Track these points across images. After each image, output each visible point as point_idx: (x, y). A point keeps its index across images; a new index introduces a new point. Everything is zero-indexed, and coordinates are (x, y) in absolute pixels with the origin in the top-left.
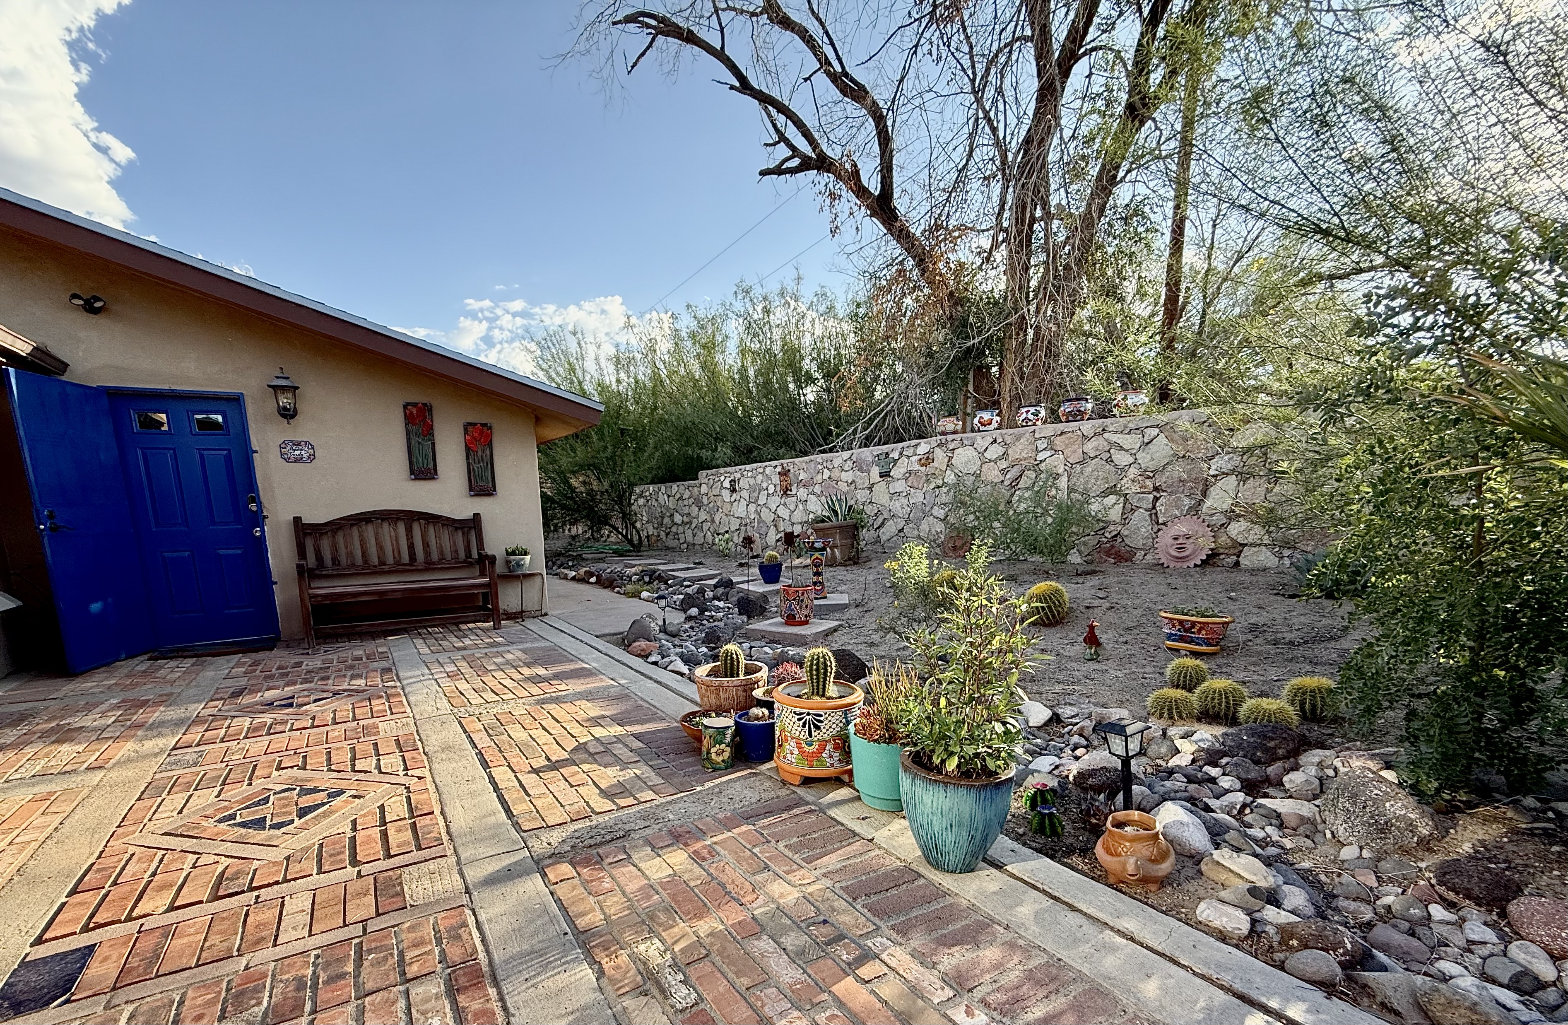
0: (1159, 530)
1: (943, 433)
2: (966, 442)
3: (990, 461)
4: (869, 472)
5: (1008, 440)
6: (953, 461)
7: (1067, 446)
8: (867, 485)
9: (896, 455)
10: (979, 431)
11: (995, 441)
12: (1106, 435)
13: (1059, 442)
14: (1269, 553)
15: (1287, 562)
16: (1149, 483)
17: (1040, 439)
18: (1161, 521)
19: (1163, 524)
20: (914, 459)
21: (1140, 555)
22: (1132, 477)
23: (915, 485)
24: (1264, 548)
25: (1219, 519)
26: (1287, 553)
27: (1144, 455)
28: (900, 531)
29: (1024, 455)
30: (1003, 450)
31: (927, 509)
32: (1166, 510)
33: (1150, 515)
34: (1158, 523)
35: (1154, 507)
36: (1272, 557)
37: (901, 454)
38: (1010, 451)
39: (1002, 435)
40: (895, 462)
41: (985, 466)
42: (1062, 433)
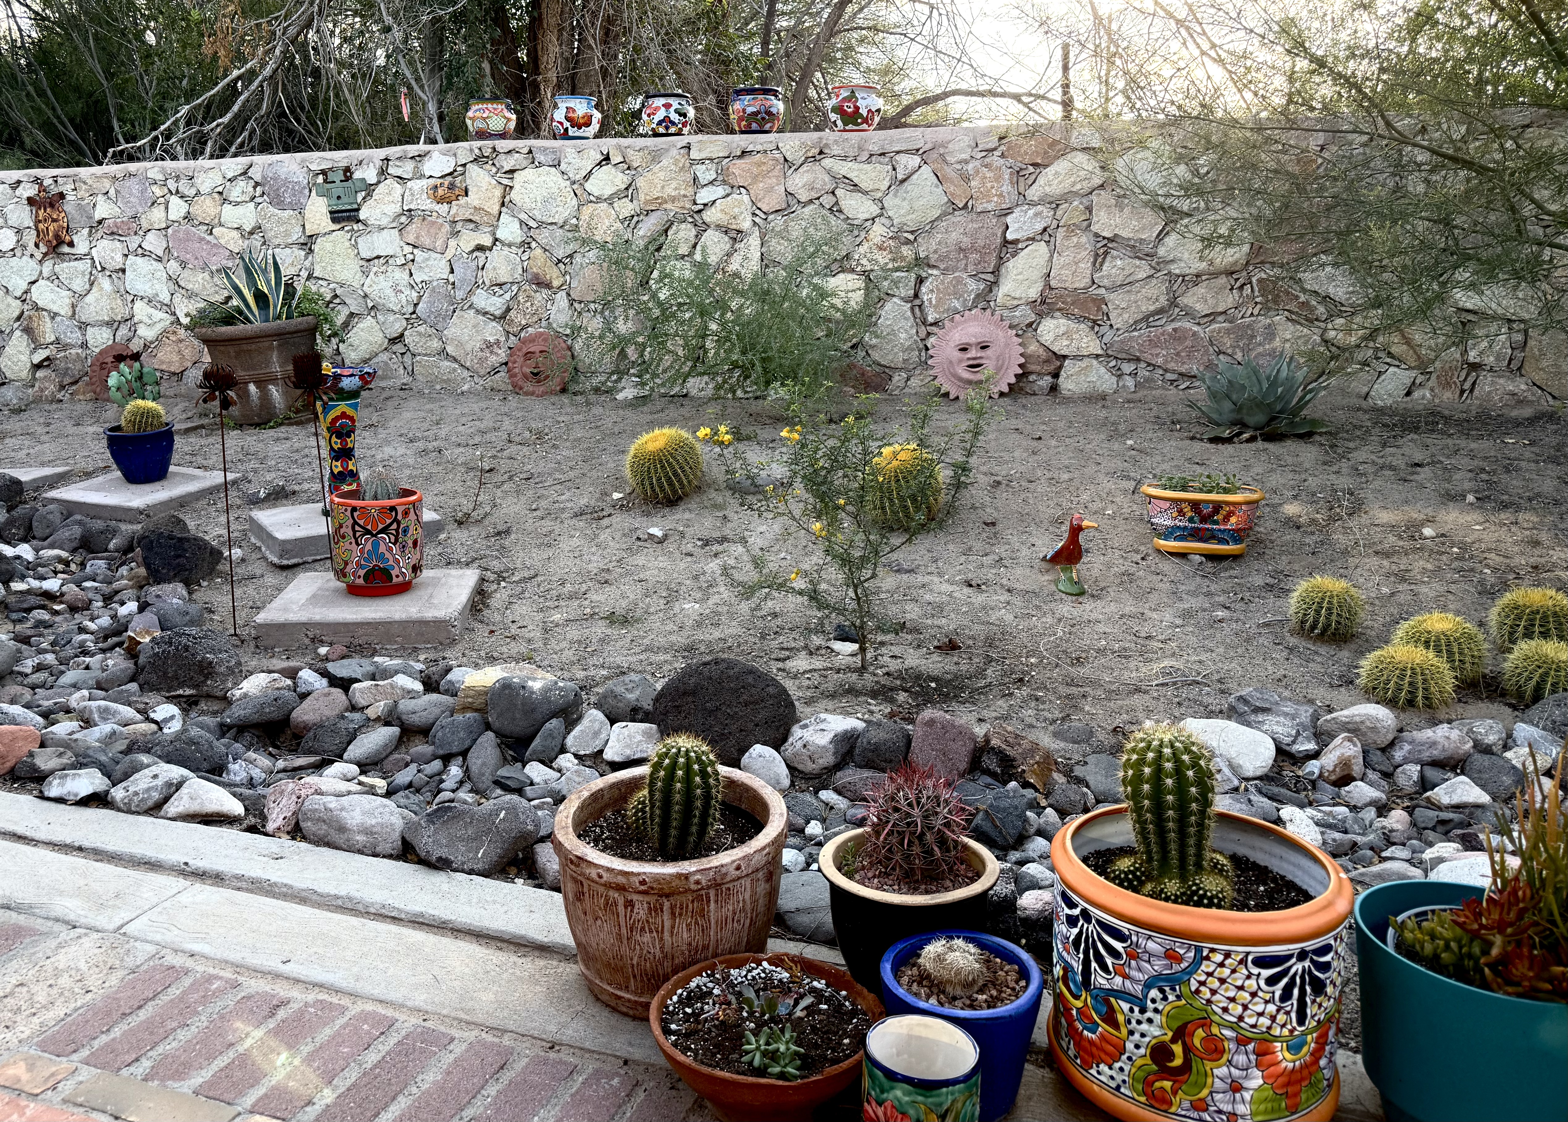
0: (929, 334)
1: (482, 135)
2: (540, 157)
3: (599, 200)
4: (300, 210)
5: (636, 160)
6: (514, 195)
7: (755, 178)
8: (296, 235)
9: (370, 174)
10: (565, 136)
11: (607, 158)
12: (827, 162)
13: (738, 168)
14: (1103, 370)
15: (1130, 382)
16: (906, 251)
17: (702, 162)
18: (930, 319)
19: (935, 324)
20: (417, 185)
21: (898, 379)
22: (878, 240)
23: (427, 241)
24: (1095, 362)
25: (1025, 315)
26: (1127, 368)
27: (897, 201)
28: (393, 341)
29: (670, 191)
30: (626, 180)
31: (460, 294)
32: (939, 300)
33: (912, 309)
34: (924, 323)
35: (916, 296)
36: (1108, 376)
37: (383, 172)
38: (640, 182)
39: (621, 150)
40: (369, 189)
41: (587, 211)
42: (744, 153)
